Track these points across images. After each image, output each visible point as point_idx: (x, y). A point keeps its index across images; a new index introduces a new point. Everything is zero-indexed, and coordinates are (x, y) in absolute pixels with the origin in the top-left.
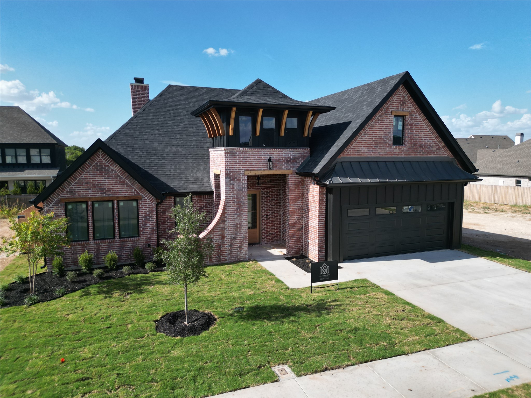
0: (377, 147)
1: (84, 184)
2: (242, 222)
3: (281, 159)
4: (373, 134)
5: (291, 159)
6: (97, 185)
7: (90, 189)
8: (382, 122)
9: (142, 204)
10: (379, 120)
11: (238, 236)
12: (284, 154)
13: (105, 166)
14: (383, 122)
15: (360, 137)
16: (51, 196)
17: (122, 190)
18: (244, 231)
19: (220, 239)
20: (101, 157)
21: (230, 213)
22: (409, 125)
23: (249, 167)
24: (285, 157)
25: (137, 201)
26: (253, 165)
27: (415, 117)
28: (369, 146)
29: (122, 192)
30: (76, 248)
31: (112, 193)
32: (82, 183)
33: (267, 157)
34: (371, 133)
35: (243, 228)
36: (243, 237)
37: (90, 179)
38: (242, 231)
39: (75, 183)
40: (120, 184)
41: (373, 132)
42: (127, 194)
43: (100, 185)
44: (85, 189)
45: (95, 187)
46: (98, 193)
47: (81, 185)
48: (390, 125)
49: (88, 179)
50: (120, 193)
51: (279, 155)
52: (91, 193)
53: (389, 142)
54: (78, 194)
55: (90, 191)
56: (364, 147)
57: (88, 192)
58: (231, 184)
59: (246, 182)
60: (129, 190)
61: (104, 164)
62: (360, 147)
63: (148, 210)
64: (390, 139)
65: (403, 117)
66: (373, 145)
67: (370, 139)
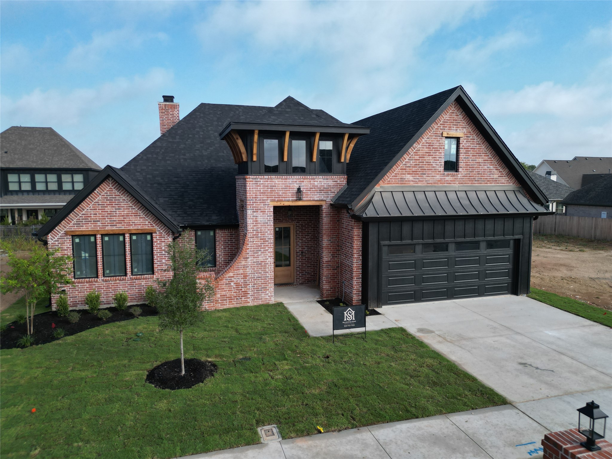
0: (425, 174)
1: (92, 216)
2: (267, 259)
3: (313, 188)
4: (419, 160)
5: (324, 188)
6: (107, 216)
7: (99, 221)
8: (430, 145)
9: (156, 237)
10: (427, 143)
11: (263, 275)
12: (316, 183)
13: (115, 195)
14: (432, 146)
15: (404, 163)
16: (56, 228)
17: (134, 223)
18: (269, 270)
19: (241, 279)
20: (111, 186)
21: (254, 248)
22: (465, 148)
23: (275, 197)
24: (318, 186)
25: (151, 234)
26: (280, 195)
27: (471, 139)
28: (415, 173)
29: (134, 225)
30: (83, 285)
31: (123, 225)
32: (90, 214)
33: (296, 186)
34: (417, 157)
35: (269, 266)
36: (268, 277)
37: (99, 209)
38: (267, 270)
39: (83, 214)
40: (132, 216)
41: (420, 157)
42: (140, 227)
43: (110, 216)
44: (94, 221)
45: (105, 219)
46: (108, 226)
47: (88, 217)
48: (441, 148)
49: (96, 209)
50: (132, 225)
51: (310, 184)
52: (100, 226)
53: (440, 168)
54: (86, 226)
55: (99, 224)
56: (408, 174)
57: (97, 224)
58: (254, 216)
59: (272, 214)
60: (142, 222)
61: (114, 193)
62: (404, 174)
63: (163, 245)
64: (441, 165)
65: (458, 139)
66: (419, 172)
67: (416, 165)
